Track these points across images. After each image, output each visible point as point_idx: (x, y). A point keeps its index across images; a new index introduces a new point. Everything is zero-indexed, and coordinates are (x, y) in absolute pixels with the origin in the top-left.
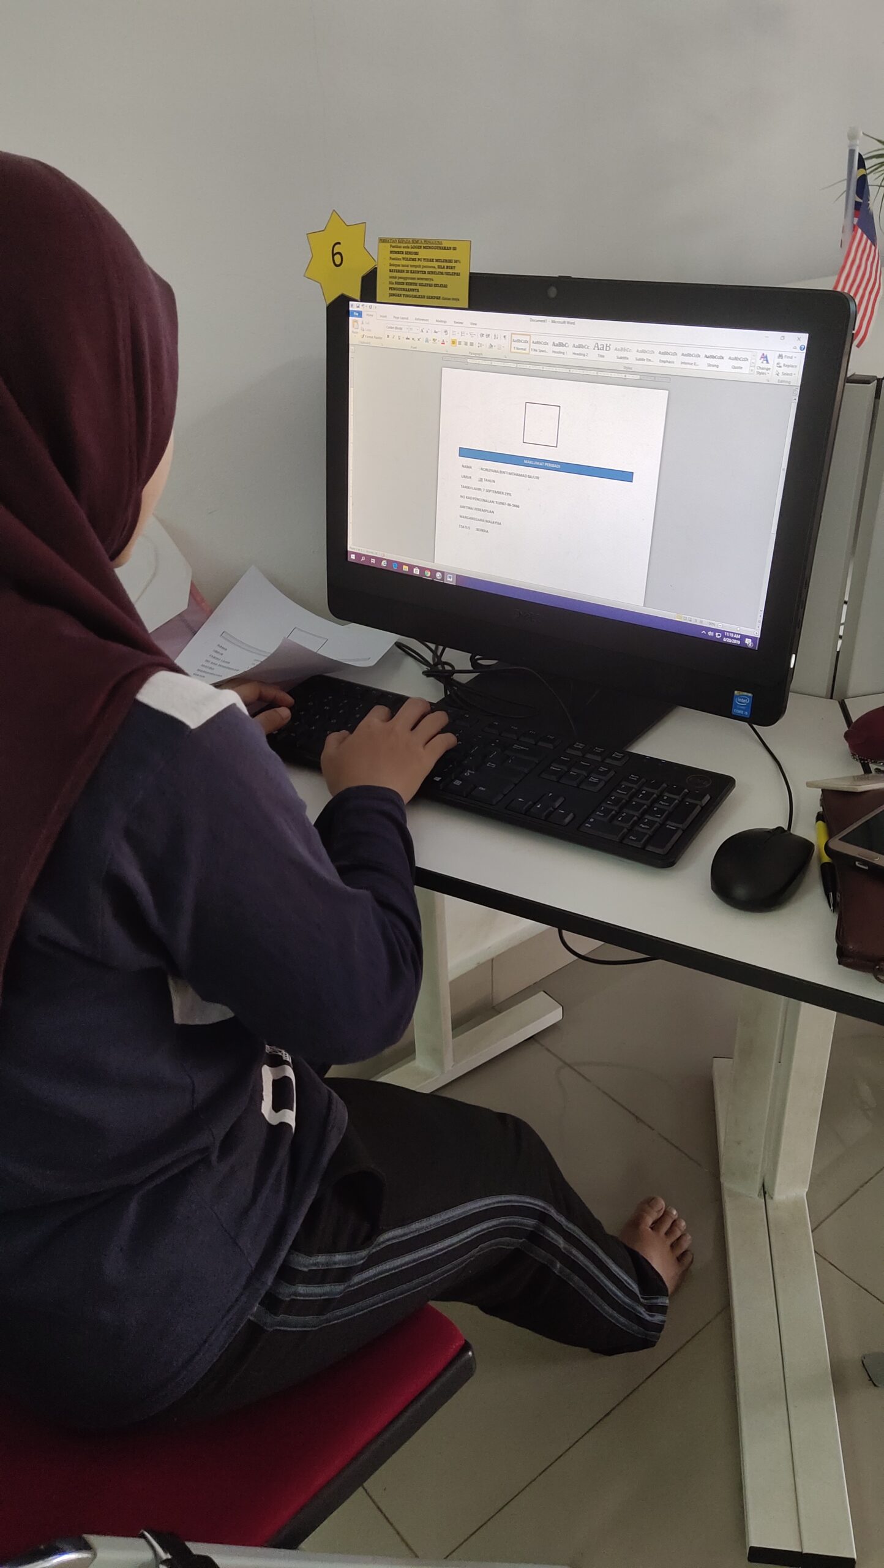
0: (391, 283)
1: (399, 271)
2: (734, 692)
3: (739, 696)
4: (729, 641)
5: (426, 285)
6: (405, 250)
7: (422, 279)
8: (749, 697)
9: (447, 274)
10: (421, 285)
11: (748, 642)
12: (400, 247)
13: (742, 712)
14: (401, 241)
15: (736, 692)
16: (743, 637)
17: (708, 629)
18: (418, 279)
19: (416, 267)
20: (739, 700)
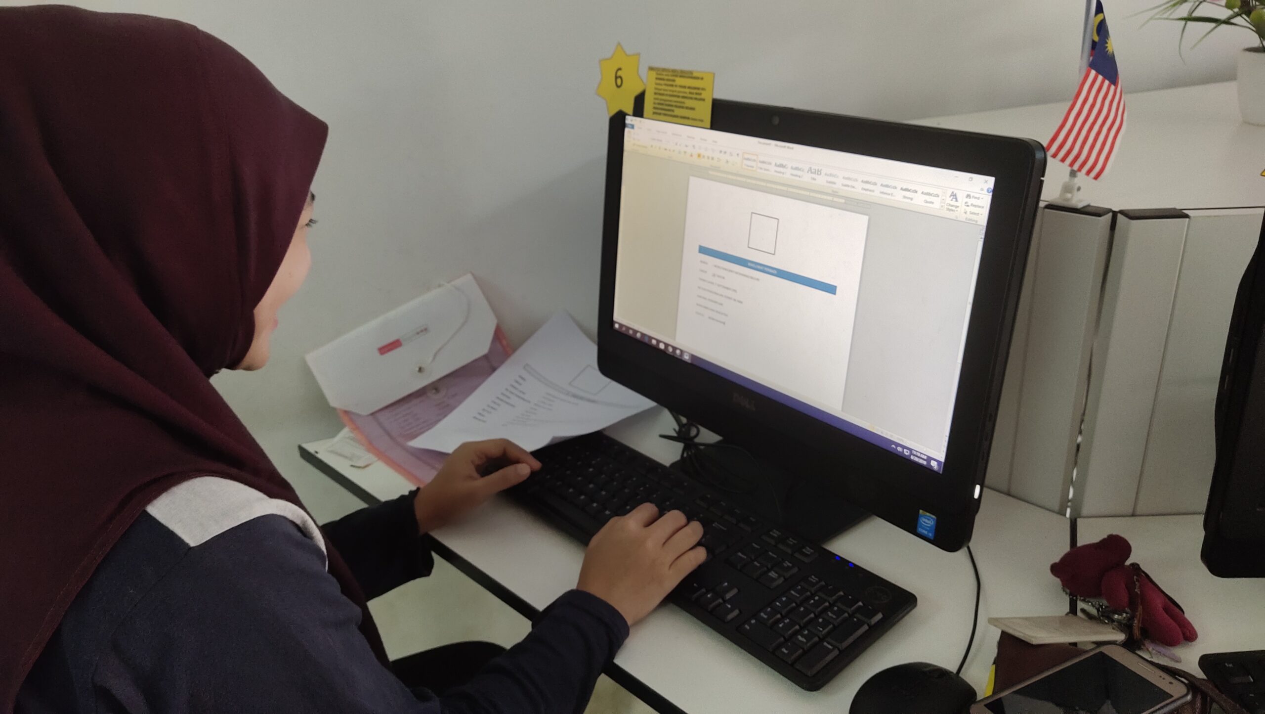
0: (654, 103)
1: (660, 94)
2: (919, 512)
3: (925, 517)
4: (916, 459)
5: (680, 107)
6: (666, 78)
7: (677, 102)
8: (932, 518)
9: (696, 99)
10: (676, 106)
11: (934, 464)
12: (663, 75)
13: (926, 532)
14: (664, 70)
15: (921, 511)
16: (929, 459)
17: (898, 445)
18: (675, 102)
19: (673, 91)
20: (924, 520)
